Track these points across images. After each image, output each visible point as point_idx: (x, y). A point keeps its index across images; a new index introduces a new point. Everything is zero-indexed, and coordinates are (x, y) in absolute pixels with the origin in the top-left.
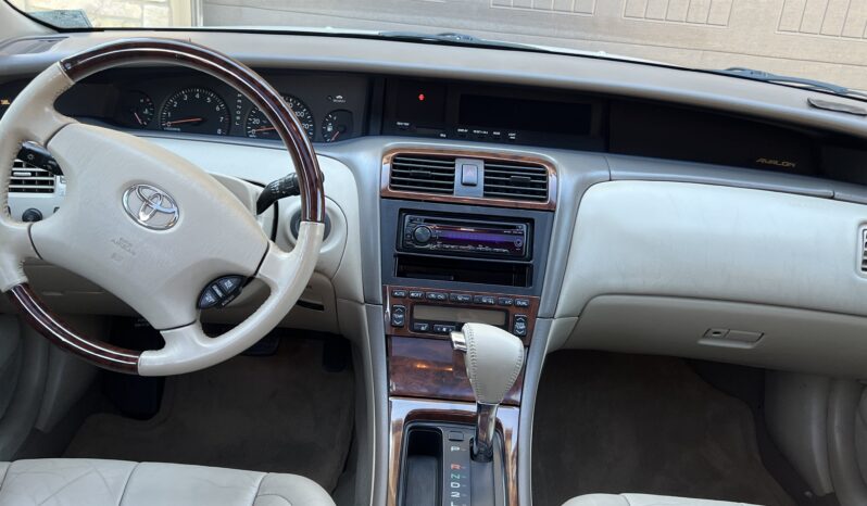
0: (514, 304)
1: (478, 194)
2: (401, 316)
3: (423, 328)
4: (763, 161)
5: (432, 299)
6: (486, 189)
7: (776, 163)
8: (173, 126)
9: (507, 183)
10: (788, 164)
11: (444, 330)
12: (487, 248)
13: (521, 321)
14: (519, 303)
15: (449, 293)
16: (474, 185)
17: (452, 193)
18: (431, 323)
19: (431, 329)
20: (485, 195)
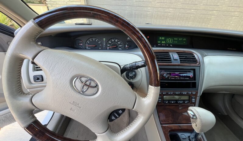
0: (192, 93)
1: (178, 63)
2: (160, 100)
3: (167, 102)
4: (229, 49)
5: (169, 94)
6: (180, 61)
7: (232, 49)
8: (89, 47)
9: (184, 59)
10: (234, 49)
11: (173, 102)
12: (183, 78)
13: (194, 98)
14: (193, 93)
15: (174, 92)
16: (177, 60)
17: (171, 62)
18: (169, 101)
19: (169, 103)
20: (181, 63)
